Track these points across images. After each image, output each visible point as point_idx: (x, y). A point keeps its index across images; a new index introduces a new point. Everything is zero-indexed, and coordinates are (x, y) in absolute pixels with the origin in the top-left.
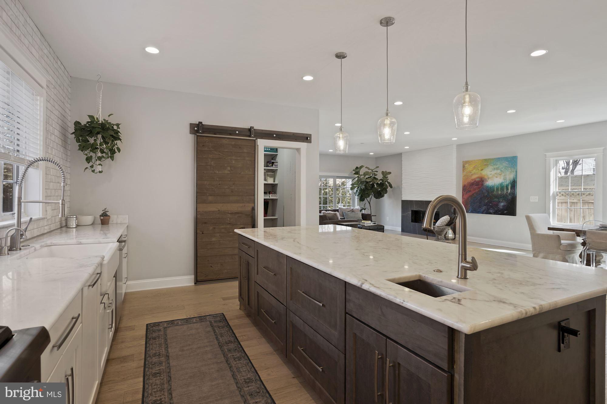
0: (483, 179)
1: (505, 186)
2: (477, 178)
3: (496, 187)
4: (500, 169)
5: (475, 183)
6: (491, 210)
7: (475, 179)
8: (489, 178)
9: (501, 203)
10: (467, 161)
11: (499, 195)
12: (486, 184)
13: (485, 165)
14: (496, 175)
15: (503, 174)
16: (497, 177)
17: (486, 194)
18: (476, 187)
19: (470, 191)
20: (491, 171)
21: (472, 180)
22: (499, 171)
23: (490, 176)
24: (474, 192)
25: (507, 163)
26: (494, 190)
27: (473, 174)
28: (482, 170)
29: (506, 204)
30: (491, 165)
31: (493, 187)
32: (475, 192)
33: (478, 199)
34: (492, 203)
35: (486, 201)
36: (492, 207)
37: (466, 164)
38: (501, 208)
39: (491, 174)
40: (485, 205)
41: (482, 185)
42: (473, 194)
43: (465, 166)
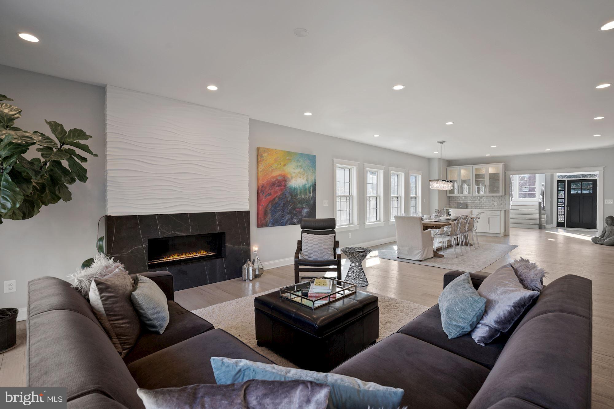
0: (286, 178)
1: (308, 188)
2: (278, 176)
3: (300, 190)
4: (303, 168)
5: (277, 182)
6: (295, 219)
7: (276, 176)
8: (292, 178)
9: (304, 209)
10: (266, 148)
11: (303, 200)
12: (289, 185)
13: (288, 159)
14: (299, 175)
15: (306, 174)
16: (300, 177)
17: (289, 199)
18: (277, 188)
19: (270, 194)
20: (295, 169)
21: (273, 177)
22: (302, 170)
23: (294, 175)
24: (275, 196)
25: (309, 161)
26: (297, 194)
27: (273, 169)
28: (285, 165)
29: (309, 210)
30: (294, 161)
31: (297, 189)
32: (277, 196)
33: (281, 206)
34: (296, 209)
35: (290, 208)
36: (295, 215)
37: (264, 153)
38: (305, 215)
39: (294, 173)
40: (288, 214)
41: (285, 186)
42: (274, 199)
43: (264, 155)
